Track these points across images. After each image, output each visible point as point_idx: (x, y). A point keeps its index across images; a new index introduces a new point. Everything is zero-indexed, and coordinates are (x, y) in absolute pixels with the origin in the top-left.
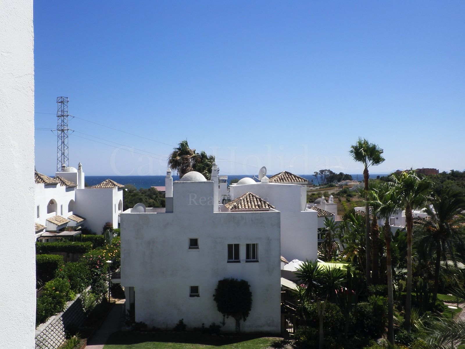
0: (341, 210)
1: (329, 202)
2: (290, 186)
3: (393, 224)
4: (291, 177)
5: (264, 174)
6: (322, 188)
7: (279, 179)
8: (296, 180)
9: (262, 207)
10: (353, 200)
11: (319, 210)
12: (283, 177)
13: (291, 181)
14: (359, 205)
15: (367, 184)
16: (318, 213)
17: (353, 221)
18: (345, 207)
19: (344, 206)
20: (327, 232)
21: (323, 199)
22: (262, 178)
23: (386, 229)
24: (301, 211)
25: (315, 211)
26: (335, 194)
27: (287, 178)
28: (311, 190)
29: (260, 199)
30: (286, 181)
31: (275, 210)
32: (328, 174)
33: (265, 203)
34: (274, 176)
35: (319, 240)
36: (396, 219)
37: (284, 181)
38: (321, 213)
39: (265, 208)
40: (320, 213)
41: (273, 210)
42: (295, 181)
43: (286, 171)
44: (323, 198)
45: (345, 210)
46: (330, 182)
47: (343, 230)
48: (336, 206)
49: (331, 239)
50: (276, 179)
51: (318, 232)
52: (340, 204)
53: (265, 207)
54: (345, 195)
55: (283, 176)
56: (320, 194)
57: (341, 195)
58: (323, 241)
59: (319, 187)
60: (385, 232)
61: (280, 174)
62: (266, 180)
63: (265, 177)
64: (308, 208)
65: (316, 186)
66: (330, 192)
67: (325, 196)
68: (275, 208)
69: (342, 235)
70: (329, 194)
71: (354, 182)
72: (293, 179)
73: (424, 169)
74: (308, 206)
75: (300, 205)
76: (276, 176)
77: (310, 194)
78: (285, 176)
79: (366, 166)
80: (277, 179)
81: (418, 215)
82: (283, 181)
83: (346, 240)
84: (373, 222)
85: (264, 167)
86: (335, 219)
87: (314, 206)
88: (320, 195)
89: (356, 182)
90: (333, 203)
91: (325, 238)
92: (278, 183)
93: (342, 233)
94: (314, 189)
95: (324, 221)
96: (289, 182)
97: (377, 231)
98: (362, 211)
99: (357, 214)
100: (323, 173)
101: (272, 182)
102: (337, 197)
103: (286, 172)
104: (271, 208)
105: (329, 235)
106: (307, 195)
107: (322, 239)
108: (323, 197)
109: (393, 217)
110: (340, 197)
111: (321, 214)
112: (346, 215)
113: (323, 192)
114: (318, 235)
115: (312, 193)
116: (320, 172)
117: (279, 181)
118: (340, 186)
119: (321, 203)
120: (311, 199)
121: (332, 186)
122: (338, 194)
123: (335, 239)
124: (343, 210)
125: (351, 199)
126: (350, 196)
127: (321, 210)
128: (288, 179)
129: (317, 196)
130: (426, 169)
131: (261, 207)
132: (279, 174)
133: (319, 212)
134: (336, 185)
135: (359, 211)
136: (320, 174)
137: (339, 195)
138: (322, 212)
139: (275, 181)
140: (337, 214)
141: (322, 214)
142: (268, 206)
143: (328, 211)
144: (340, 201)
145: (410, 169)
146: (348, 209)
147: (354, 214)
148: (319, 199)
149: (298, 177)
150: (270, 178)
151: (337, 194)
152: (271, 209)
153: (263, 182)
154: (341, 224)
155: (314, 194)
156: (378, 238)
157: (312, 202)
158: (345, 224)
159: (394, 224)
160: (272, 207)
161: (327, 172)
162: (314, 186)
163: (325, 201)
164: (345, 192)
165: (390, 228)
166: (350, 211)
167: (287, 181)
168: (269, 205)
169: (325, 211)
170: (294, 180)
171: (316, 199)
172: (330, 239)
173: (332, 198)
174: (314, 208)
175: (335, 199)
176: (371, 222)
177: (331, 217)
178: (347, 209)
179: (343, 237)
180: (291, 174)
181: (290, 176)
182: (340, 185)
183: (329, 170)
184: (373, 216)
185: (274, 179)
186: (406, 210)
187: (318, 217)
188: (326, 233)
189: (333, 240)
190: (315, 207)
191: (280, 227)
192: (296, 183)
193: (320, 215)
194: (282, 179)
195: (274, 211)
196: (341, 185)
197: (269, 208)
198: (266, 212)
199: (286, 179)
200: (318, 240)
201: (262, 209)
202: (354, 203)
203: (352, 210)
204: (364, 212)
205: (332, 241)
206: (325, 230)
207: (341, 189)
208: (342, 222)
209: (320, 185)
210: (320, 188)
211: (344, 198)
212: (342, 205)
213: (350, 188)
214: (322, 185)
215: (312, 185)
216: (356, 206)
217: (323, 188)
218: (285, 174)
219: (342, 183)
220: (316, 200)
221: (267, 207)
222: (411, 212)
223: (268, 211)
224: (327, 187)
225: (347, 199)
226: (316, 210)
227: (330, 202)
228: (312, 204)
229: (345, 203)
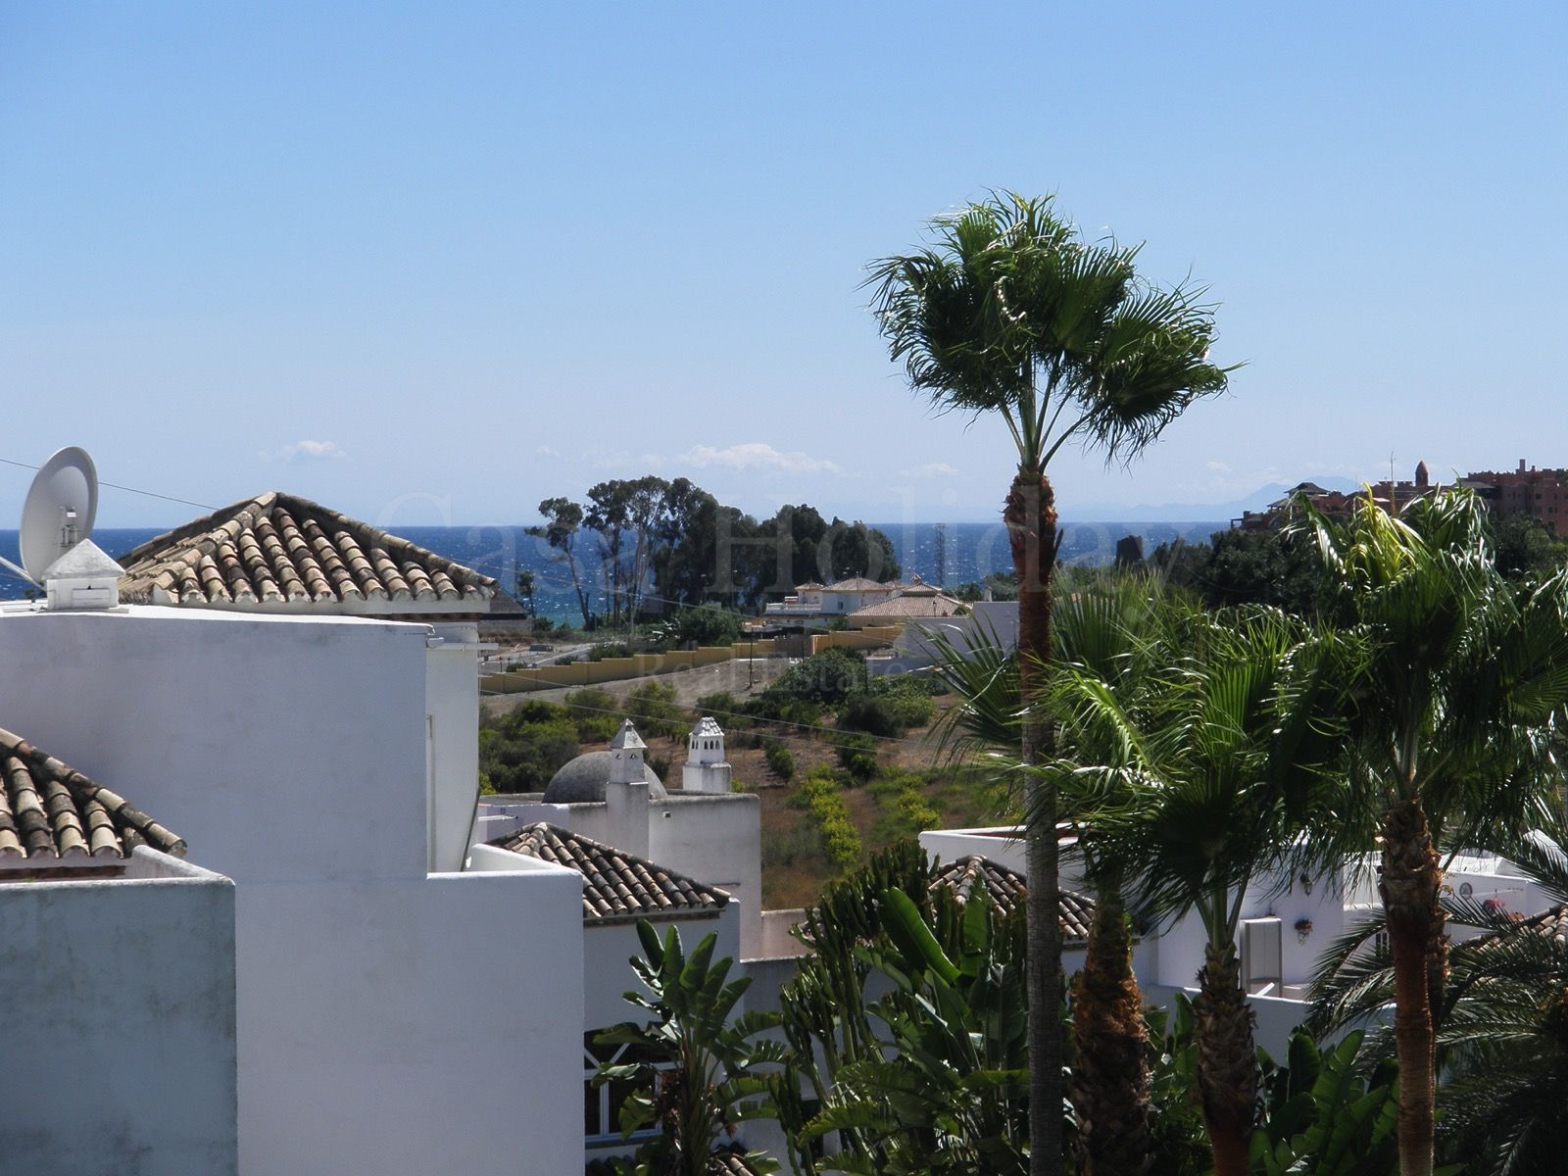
0: (788, 862)
1: (686, 787)
2: (323, 636)
3: (1265, 981)
4: (329, 553)
5: (71, 524)
6: (610, 653)
7: (214, 573)
8: (379, 575)
9: (58, 836)
10: (903, 766)
11: (595, 861)
12: (254, 552)
13: (335, 586)
14: (956, 812)
15: (1036, 610)
16: (586, 890)
17: (915, 959)
18: (831, 826)
19: (820, 819)
20: (670, 1066)
21: (632, 755)
22: (52, 559)
23: (1209, 1021)
24: (430, 875)
25: (557, 869)
26: (735, 709)
27: (294, 555)
28: (512, 668)
29: (34, 762)
30: (284, 588)
31: (183, 864)
32: (675, 524)
33: (82, 799)
34: (172, 540)
35: (594, 1138)
36: (1290, 936)
37: (270, 586)
38: (616, 889)
39: (81, 843)
40: (601, 890)
41: (159, 868)
42: (374, 584)
43: (289, 492)
44: (628, 745)
45: (827, 856)
46: (692, 599)
47: (816, 1044)
48: (745, 822)
49: (706, 1133)
50: (190, 572)
51: (588, 1065)
52: (785, 801)
53: (88, 833)
54: (828, 721)
55: (259, 535)
56: (596, 705)
57: (790, 717)
58: (630, 1151)
59: (585, 647)
60: (1206, 1058)
61: (231, 526)
62: (97, 581)
63: (88, 551)
64: (493, 843)
65: (563, 635)
66: (690, 689)
67: (645, 729)
68: (181, 849)
69: (807, 1093)
70: (676, 711)
71: (906, 595)
72: (348, 565)
73: (1535, 477)
74: (489, 823)
75: (418, 814)
76: (186, 541)
77: (504, 706)
78: (273, 540)
79: (1031, 447)
80: (199, 570)
81: (1480, 895)
82: (258, 590)
83: (847, 1136)
84: (1090, 960)
85: (75, 457)
86: (745, 943)
87: (543, 825)
88: (601, 722)
89: (932, 594)
90: (718, 787)
91: (651, 1125)
92: (209, 606)
93: (810, 1073)
94: (543, 660)
95: (634, 962)
96: (313, 593)
97: (1131, 1043)
98: (985, 864)
99: (944, 896)
100: (623, 515)
101: (148, 597)
102: (753, 733)
103: (281, 501)
104: (144, 849)
105: (685, 1087)
106: (485, 722)
107: (617, 1136)
108: (633, 741)
109: (1270, 915)
110: (784, 733)
111: (610, 901)
112: (838, 899)
113: (620, 691)
114: (591, 1093)
115: (524, 695)
116: (592, 503)
117: (218, 585)
118: (785, 631)
119: (614, 794)
120: (509, 760)
121: (702, 634)
122: (765, 709)
123: (739, 1127)
124: (809, 856)
125: (880, 751)
126: (872, 722)
127: (609, 855)
128: (302, 572)
129: (570, 729)
130: (1547, 472)
131: (44, 840)
132: (222, 517)
133: (590, 876)
134: (748, 626)
135: (965, 862)
136: (592, 521)
137: (775, 716)
138: (622, 874)
139: (179, 585)
140: (758, 896)
141: (625, 901)
142: (118, 831)
143: (677, 871)
144: (781, 770)
145: (1412, 479)
146: (858, 843)
147: (916, 892)
148: (591, 758)
149: (404, 549)
150: (126, 560)
151: (750, 708)
152: (145, 859)
153: (65, 600)
154: (797, 983)
155: (538, 714)
156: (1140, 1112)
157: (522, 784)
158: (835, 985)
159: (1278, 980)
160: (155, 841)
161: (657, 498)
162: (544, 633)
163: (651, 779)
164: (826, 690)
165: (1250, 1016)
166: (879, 864)
167: (296, 585)
168: (120, 821)
169: (653, 871)
170: (356, 577)
171: (557, 755)
172: (697, 1129)
173: (710, 745)
174: (550, 843)
175: (737, 755)
176: (1073, 963)
177: (705, 928)
178: (849, 842)
179: (813, 1108)
180: (330, 524)
181: (323, 541)
182: (785, 623)
183: (681, 485)
184: (1084, 905)
185: (175, 566)
186: (1387, 851)
187: (590, 923)
188: (658, 1080)
189: (723, 1138)
190: (553, 830)
191: (230, 1030)
192: (377, 603)
193: (599, 908)
194: (248, 569)
195: (175, 872)
196: (792, 624)
197: (127, 849)
198: (100, 882)
199: (289, 573)
200: (588, 1146)
201: (53, 860)
202: (911, 793)
203: (902, 859)
204: (1004, 872)
205: (714, 1144)
206: (644, 1048)
207: (794, 662)
208: (803, 965)
209: (592, 625)
210: (593, 656)
211: (816, 744)
212: (800, 807)
213: (873, 648)
214: (617, 625)
215: (524, 627)
216: (933, 815)
217: (624, 652)
218: (275, 520)
219: (798, 609)
220: (570, 767)
221: (107, 838)
222: (1434, 866)
223: (115, 871)
224: (658, 648)
225: (846, 758)
226: (566, 863)
227: (693, 780)
228: (529, 803)
229: (829, 791)
